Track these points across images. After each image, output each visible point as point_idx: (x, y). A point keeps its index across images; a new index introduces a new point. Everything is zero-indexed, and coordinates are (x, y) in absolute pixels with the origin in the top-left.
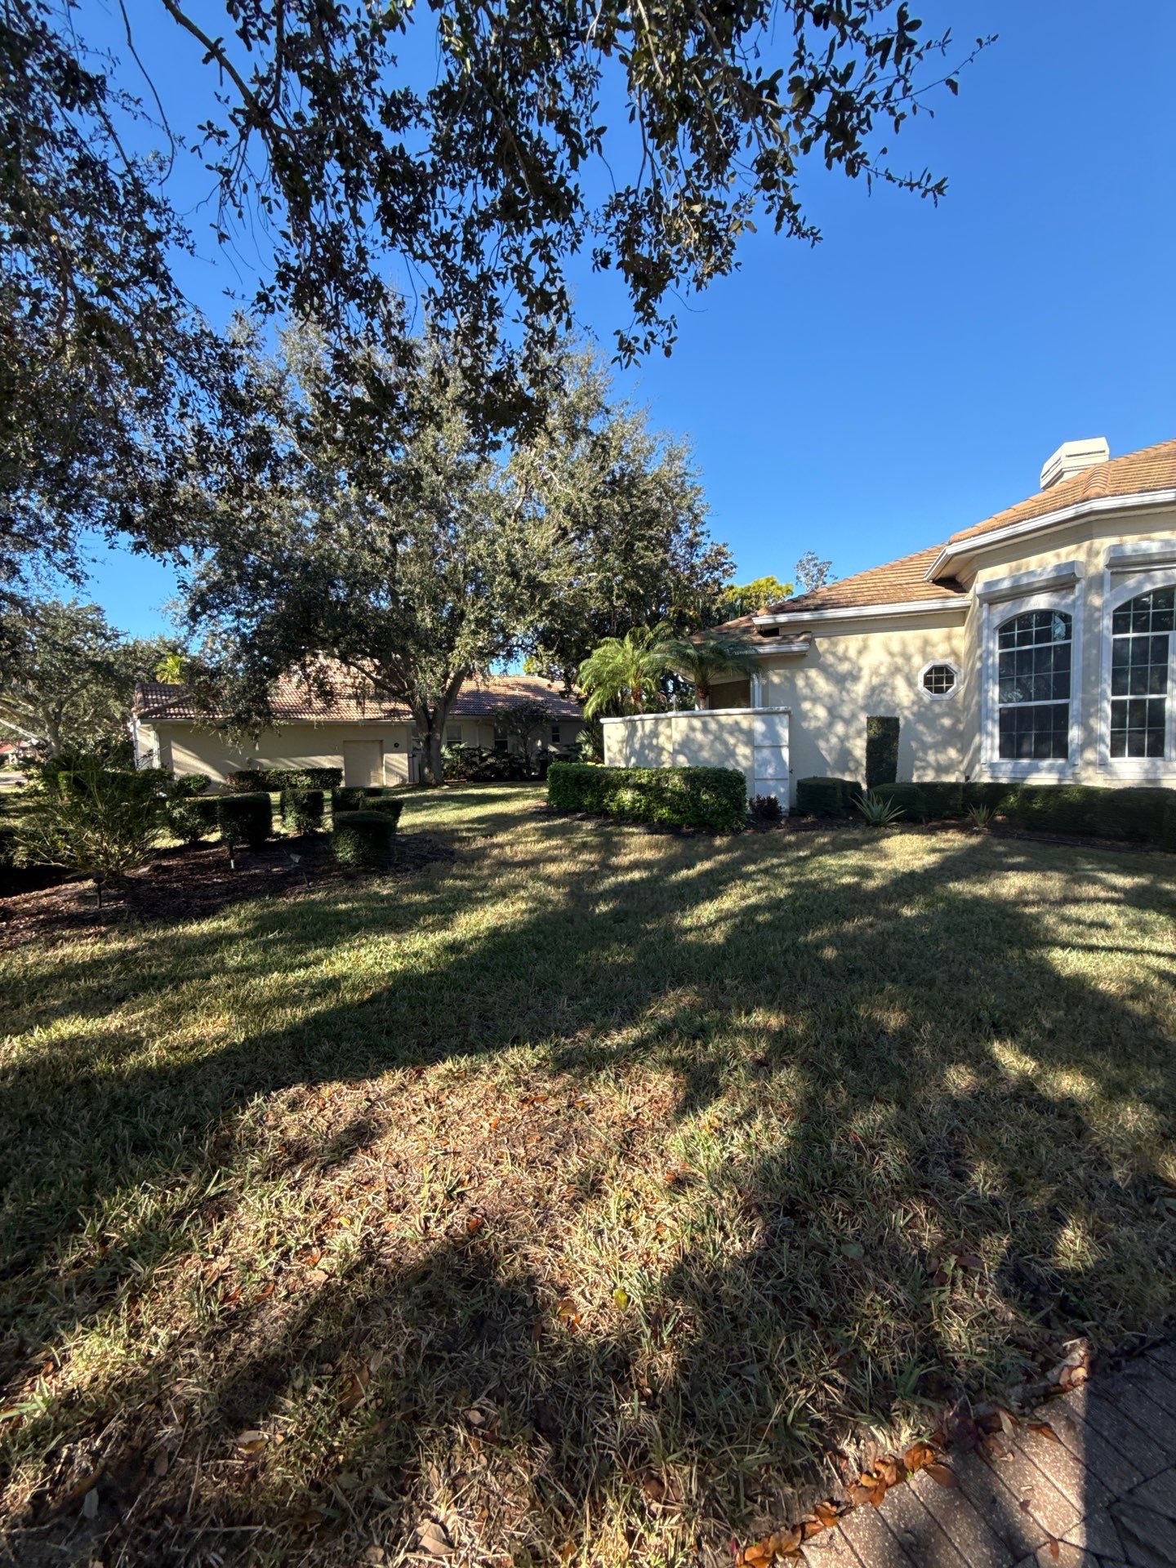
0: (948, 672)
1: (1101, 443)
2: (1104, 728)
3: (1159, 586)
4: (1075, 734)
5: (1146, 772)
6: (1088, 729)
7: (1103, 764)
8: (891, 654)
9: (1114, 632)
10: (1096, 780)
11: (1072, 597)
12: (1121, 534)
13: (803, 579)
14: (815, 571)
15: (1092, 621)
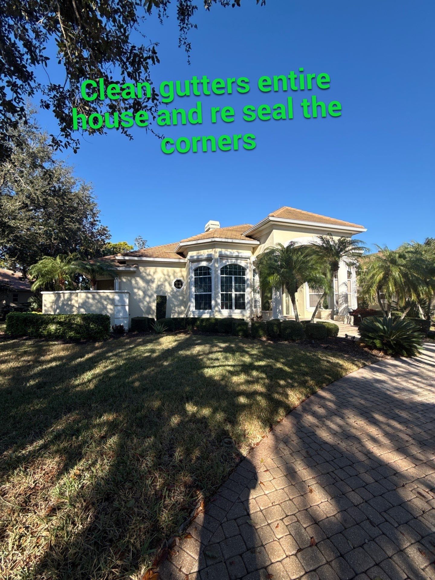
0: (181, 282)
1: (217, 223)
2: (219, 301)
3: (230, 263)
4: (213, 302)
5: (229, 313)
6: (216, 301)
7: (220, 312)
8: (164, 275)
9: (221, 275)
10: (218, 316)
11: (211, 264)
12: (221, 248)
13: (137, 245)
14: (141, 243)
15: (216, 271)
